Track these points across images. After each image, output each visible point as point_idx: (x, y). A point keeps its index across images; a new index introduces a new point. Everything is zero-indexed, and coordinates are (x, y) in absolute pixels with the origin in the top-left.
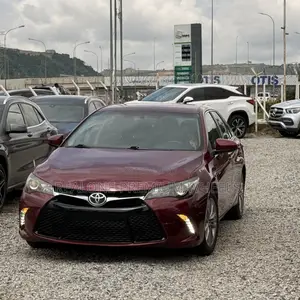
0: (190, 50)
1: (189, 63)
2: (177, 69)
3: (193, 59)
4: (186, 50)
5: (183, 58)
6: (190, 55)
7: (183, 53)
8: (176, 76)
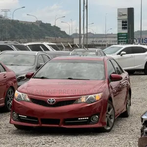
0: (127, 24)
1: (126, 31)
2: (119, 35)
3: (129, 28)
4: (125, 24)
5: (122, 28)
6: (127, 26)
7: (123, 25)
8: (118, 39)
